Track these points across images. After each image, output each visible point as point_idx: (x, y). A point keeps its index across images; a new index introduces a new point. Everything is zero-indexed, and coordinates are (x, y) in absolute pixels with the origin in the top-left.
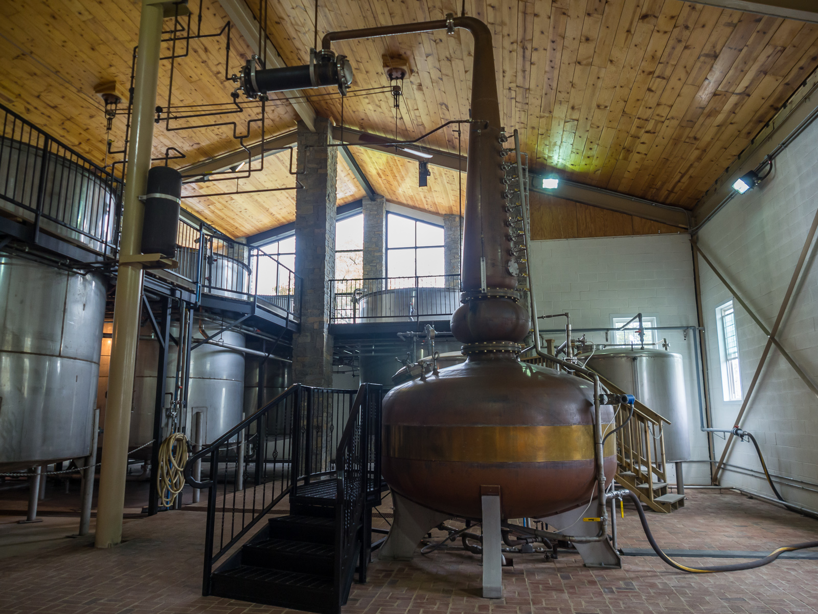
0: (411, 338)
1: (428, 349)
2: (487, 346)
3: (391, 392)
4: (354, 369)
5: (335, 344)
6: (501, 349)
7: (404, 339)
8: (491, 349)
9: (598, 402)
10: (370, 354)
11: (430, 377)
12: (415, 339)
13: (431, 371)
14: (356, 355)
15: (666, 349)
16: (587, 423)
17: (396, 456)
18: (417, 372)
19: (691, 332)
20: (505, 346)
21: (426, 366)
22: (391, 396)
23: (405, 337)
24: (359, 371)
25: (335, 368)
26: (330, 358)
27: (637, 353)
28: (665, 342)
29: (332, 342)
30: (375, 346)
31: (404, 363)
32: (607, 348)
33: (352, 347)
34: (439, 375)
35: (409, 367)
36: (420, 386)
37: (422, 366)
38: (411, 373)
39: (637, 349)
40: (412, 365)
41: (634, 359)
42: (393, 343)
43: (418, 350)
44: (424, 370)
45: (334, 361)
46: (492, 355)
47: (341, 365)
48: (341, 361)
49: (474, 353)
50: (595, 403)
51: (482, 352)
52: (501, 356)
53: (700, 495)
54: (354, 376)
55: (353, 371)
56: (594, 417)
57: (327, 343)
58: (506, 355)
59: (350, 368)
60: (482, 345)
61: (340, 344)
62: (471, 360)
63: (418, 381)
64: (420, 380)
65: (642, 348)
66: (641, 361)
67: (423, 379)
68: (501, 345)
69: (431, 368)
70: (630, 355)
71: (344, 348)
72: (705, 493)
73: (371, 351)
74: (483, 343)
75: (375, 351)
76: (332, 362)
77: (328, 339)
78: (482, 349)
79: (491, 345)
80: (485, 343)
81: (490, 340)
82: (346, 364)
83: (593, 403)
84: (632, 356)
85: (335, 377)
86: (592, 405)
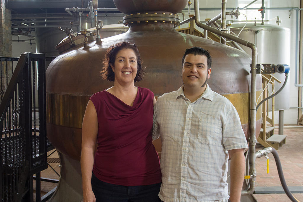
0: (77, 13)
1: (91, 23)
2: (149, 16)
3: (56, 61)
4: (31, 38)
5: (12, 17)
6: (161, 19)
7: (71, 14)
8: (152, 19)
9: (255, 71)
10: (43, 26)
11: (94, 47)
12: (80, 14)
13: (94, 41)
14: (33, 27)
15: (278, 24)
16: (244, 91)
17: (61, 124)
18: (80, 41)
19: (295, 12)
20: (166, 17)
21: (89, 35)
22: (55, 66)
23: (72, 12)
24: (35, 40)
25: (14, 38)
26: (9, 30)
27: (258, 27)
28: (278, 19)
29: (9, 16)
30: (47, 19)
31: (68, 33)
32: (234, 23)
33: (28, 20)
34: (103, 44)
35: (72, 37)
36: (83, 55)
37: (85, 35)
38: (75, 42)
39: (259, 24)
40: (75, 34)
41: (257, 32)
42: (62, 17)
43: (83, 22)
44: (87, 39)
45: (12, 32)
46: (153, 26)
47: (20, 35)
48: (19, 32)
49: (135, 23)
50: (251, 72)
51: (143, 23)
52: (161, 26)
53: (293, 133)
54: (31, 44)
55: (30, 40)
56: (250, 85)
57: (5, 16)
58: (166, 26)
59: (28, 38)
60: (143, 15)
61: (17, 18)
62: (133, 30)
63: (82, 51)
64: (84, 49)
65: (262, 24)
66: (261, 33)
67: (87, 48)
68: (161, 15)
69: (94, 37)
70: (253, 29)
71: (22, 20)
72: (296, 131)
73: (44, 24)
74: (145, 14)
75: (48, 24)
76: (11, 33)
77: (6, 13)
78: (143, 19)
79: (152, 15)
80: (147, 13)
81: (152, 11)
82: (23, 34)
83: (249, 72)
84: (254, 30)
85: (14, 45)
86: (248, 74)
